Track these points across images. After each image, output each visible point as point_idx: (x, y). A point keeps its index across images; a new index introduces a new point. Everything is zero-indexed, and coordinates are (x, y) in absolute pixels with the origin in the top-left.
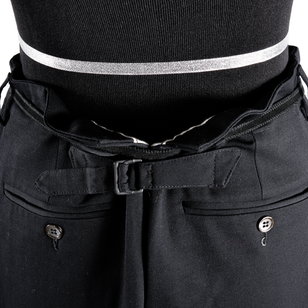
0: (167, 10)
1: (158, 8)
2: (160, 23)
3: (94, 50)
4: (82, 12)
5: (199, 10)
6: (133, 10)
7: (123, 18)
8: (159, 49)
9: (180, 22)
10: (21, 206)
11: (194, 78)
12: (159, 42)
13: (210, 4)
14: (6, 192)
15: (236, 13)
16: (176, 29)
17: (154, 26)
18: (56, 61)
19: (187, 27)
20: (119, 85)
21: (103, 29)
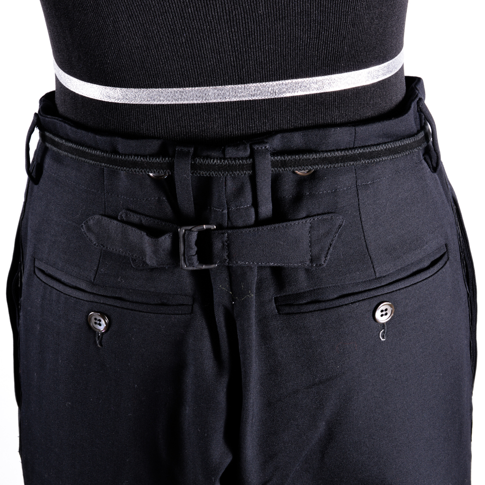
0: (240, 18)
1: (230, 16)
2: (233, 35)
3: (149, 72)
4: (134, 22)
5: (281, 16)
6: (198, 19)
7: (186, 29)
8: (232, 69)
9: (257, 33)
10: (56, 289)
11: (278, 105)
12: (232, 59)
13: (295, 10)
14: (37, 271)
15: (329, 20)
16: (253, 43)
17: (225, 39)
18: (103, 91)
19: (267, 39)
20: (182, 116)
21: (161, 44)
